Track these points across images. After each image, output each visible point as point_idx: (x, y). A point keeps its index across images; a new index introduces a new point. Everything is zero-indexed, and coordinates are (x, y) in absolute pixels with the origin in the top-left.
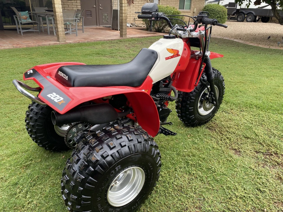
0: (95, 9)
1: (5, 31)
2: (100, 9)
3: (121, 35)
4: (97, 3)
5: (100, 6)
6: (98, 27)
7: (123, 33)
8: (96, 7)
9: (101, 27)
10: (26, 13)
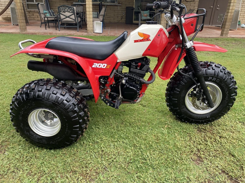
0: (212, 9)
1: (133, 25)
2: (217, 9)
3: (222, 34)
4: (215, 4)
5: (218, 6)
6: (210, 26)
7: (224, 32)
8: (213, 7)
9: (214, 26)
10: (148, 12)
